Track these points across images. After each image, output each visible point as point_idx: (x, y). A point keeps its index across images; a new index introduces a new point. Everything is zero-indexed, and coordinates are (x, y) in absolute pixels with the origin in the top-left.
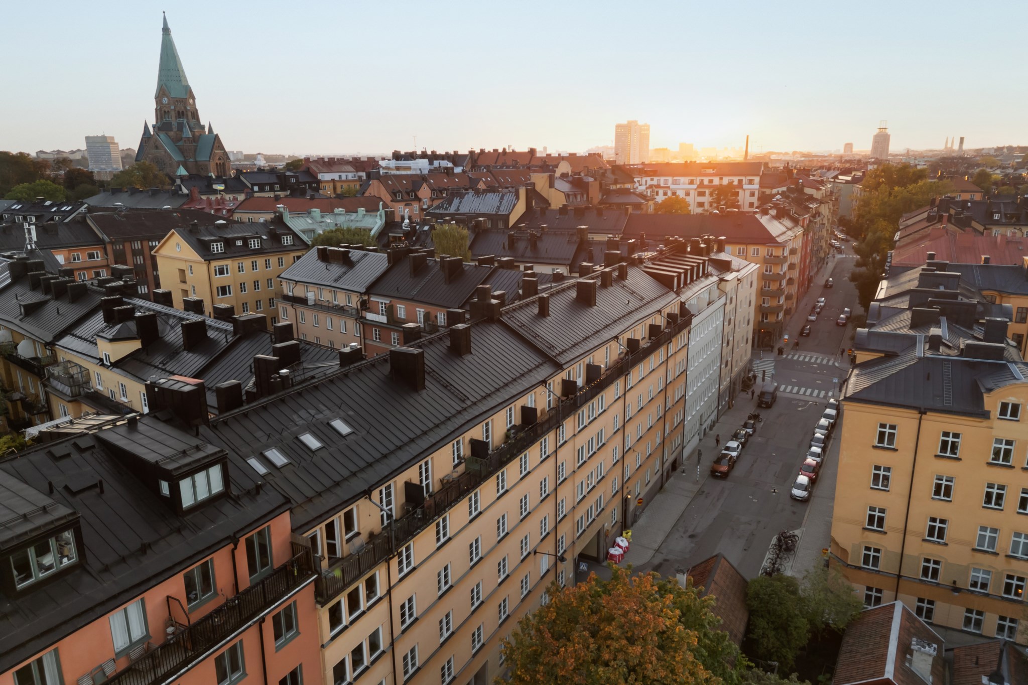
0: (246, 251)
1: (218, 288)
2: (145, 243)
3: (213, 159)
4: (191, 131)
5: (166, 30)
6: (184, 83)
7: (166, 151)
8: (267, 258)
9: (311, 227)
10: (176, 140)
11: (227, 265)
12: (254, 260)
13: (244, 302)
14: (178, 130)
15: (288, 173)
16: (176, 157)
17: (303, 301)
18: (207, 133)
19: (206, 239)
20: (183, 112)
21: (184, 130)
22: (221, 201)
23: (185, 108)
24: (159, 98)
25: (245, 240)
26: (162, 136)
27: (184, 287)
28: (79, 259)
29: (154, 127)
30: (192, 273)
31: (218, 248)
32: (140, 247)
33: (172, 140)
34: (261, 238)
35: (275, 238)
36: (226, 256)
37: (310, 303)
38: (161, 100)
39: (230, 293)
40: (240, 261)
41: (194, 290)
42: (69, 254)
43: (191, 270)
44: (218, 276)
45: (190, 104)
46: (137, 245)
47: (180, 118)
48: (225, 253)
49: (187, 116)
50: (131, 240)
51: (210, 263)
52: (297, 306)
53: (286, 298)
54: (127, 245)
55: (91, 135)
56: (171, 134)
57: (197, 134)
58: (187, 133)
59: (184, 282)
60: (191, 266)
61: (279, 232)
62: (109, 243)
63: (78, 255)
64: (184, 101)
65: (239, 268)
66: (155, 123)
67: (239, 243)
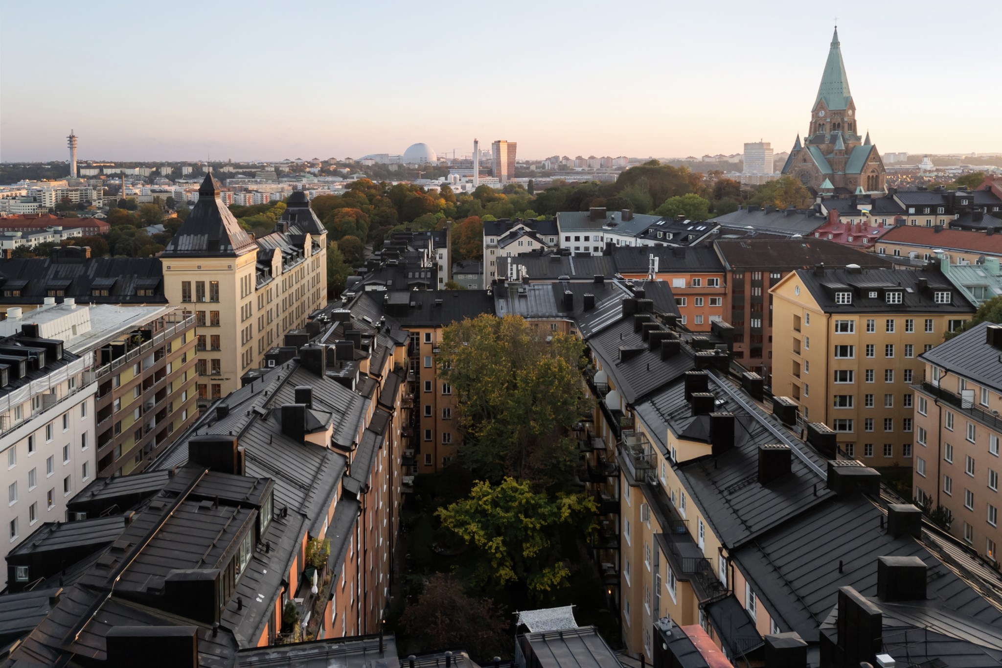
0: (881, 306)
1: (836, 347)
2: (766, 275)
3: (865, 172)
4: (845, 143)
5: (835, 44)
6: (845, 95)
7: (814, 164)
8: (909, 318)
9: (982, 282)
10: (826, 153)
11: (852, 321)
12: (890, 318)
13: (869, 368)
14: (830, 143)
15: (959, 194)
16: (823, 170)
17: (955, 401)
18: (862, 144)
19: (832, 286)
20: (839, 124)
21: (837, 141)
22: (863, 227)
23: (842, 119)
24: (815, 112)
25: (882, 292)
26: (812, 148)
27: (797, 335)
28: (699, 285)
29: (806, 140)
30: (808, 322)
31: (844, 298)
32: (760, 278)
33: (823, 153)
34: (904, 291)
35: (925, 293)
36: (853, 309)
37: (964, 406)
38: (817, 114)
39: (851, 355)
40: (871, 318)
41: (808, 342)
42: (691, 278)
43: (808, 319)
44: (839, 332)
45: (848, 115)
46: (758, 276)
47: (835, 130)
48: (852, 305)
49: (843, 127)
50: (752, 270)
51: (831, 316)
52: (941, 403)
53: (928, 388)
54: (748, 275)
55: (750, 142)
56: (823, 146)
57: (851, 146)
58: (840, 145)
59: (799, 330)
60: (808, 315)
61: (932, 285)
62: (730, 271)
63: (699, 280)
64: (841, 113)
65: (868, 326)
66: (807, 136)
67: (873, 295)
